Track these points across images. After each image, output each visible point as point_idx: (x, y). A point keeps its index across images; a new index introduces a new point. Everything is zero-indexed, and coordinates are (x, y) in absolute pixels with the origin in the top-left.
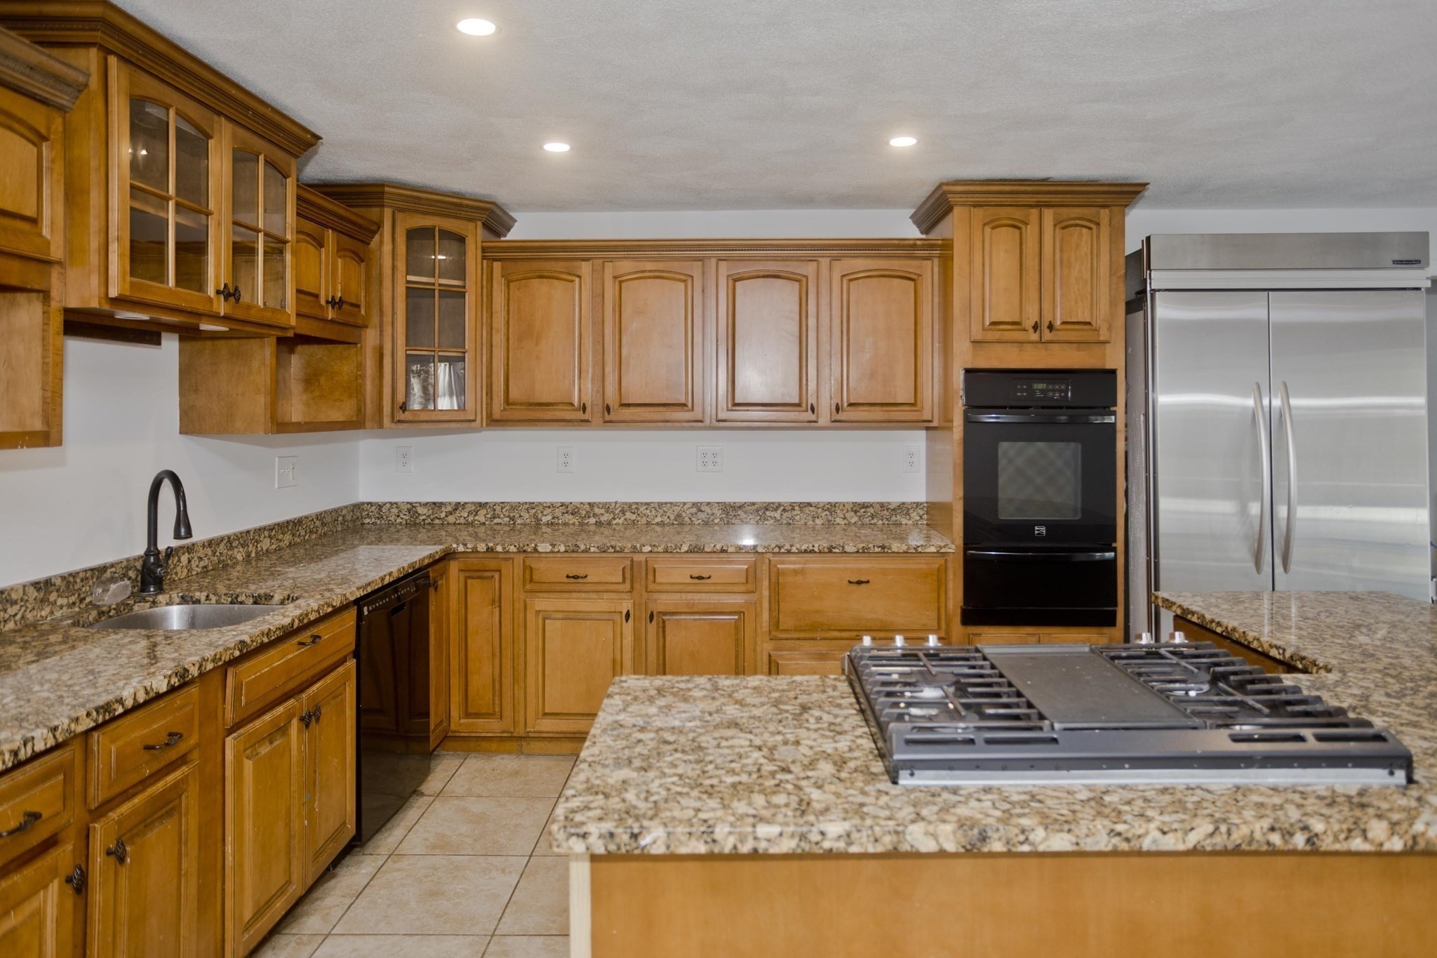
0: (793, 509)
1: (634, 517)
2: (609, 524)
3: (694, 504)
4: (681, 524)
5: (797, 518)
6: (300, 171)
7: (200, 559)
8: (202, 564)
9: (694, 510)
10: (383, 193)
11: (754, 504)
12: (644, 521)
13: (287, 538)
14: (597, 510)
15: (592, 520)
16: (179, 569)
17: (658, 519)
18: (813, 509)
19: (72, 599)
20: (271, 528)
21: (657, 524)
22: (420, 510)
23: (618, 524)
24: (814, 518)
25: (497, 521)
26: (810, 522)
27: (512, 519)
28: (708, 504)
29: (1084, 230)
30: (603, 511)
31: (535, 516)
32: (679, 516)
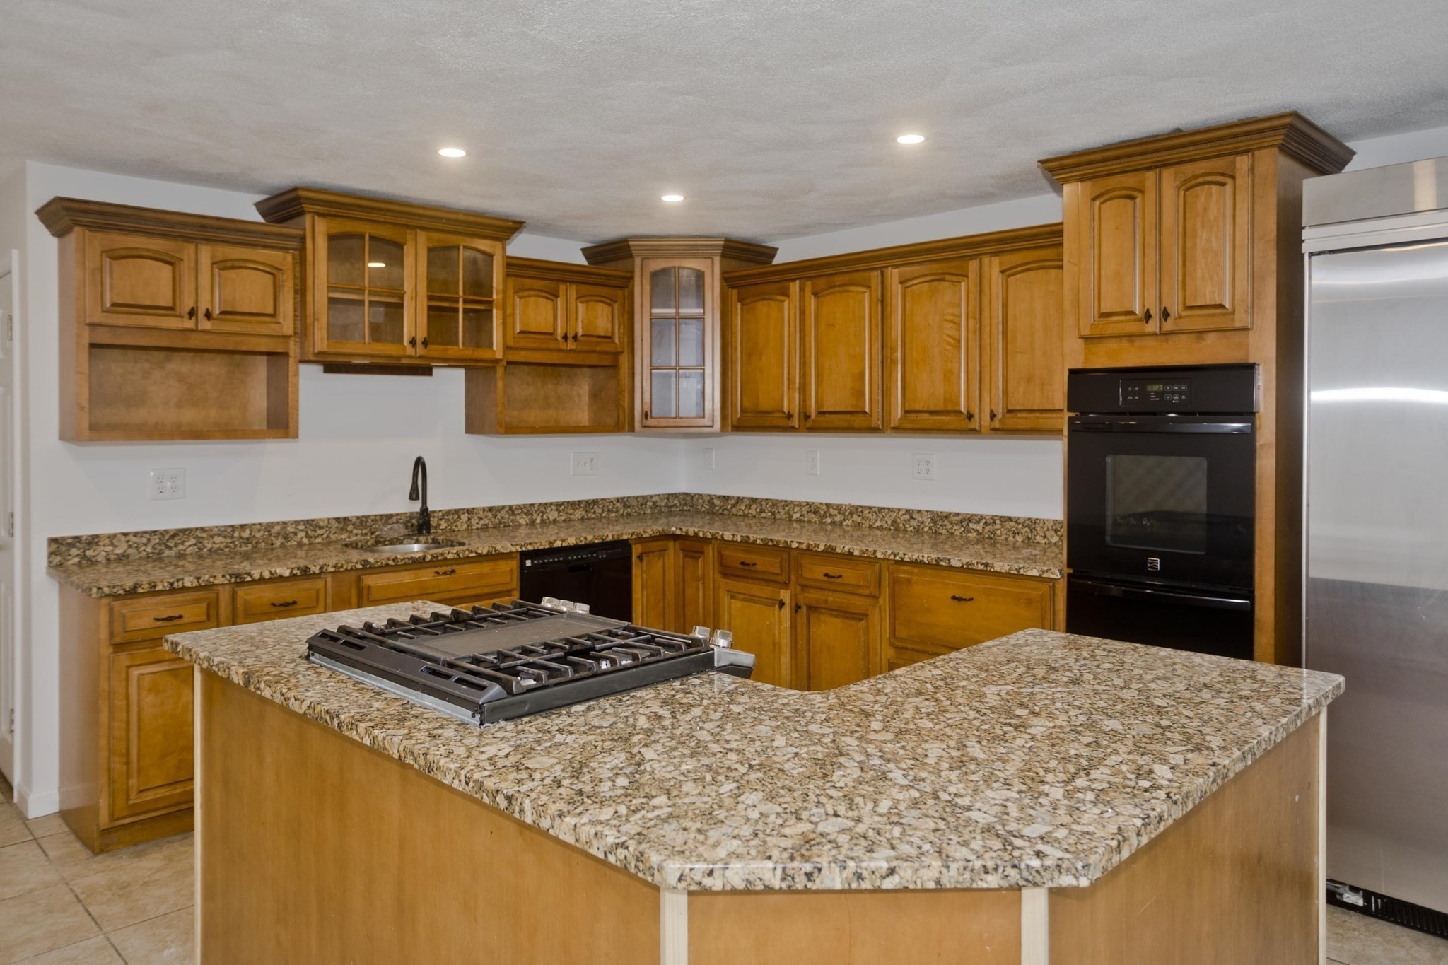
0: (994, 523)
1: (859, 520)
2: (841, 524)
3: (907, 511)
4: (897, 529)
5: (998, 532)
6: (504, 249)
7: (480, 519)
8: (482, 522)
9: (907, 517)
10: (628, 246)
11: (958, 514)
12: (867, 524)
13: (579, 514)
14: (832, 511)
15: (829, 520)
16: (459, 523)
17: (878, 524)
18: (1013, 524)
19: (365, 531)
20: (559, 505)
21: (877, 528)
22: (717, 502)
23: (847, 525)
24: (1014, 534)
25: (763, 515)
26: (1011, 538)
27: (773, 514)
28: (919, 512)
29: (1214, 188)
30: (836, 512)
31: (788, 513)
32: (895, 522)
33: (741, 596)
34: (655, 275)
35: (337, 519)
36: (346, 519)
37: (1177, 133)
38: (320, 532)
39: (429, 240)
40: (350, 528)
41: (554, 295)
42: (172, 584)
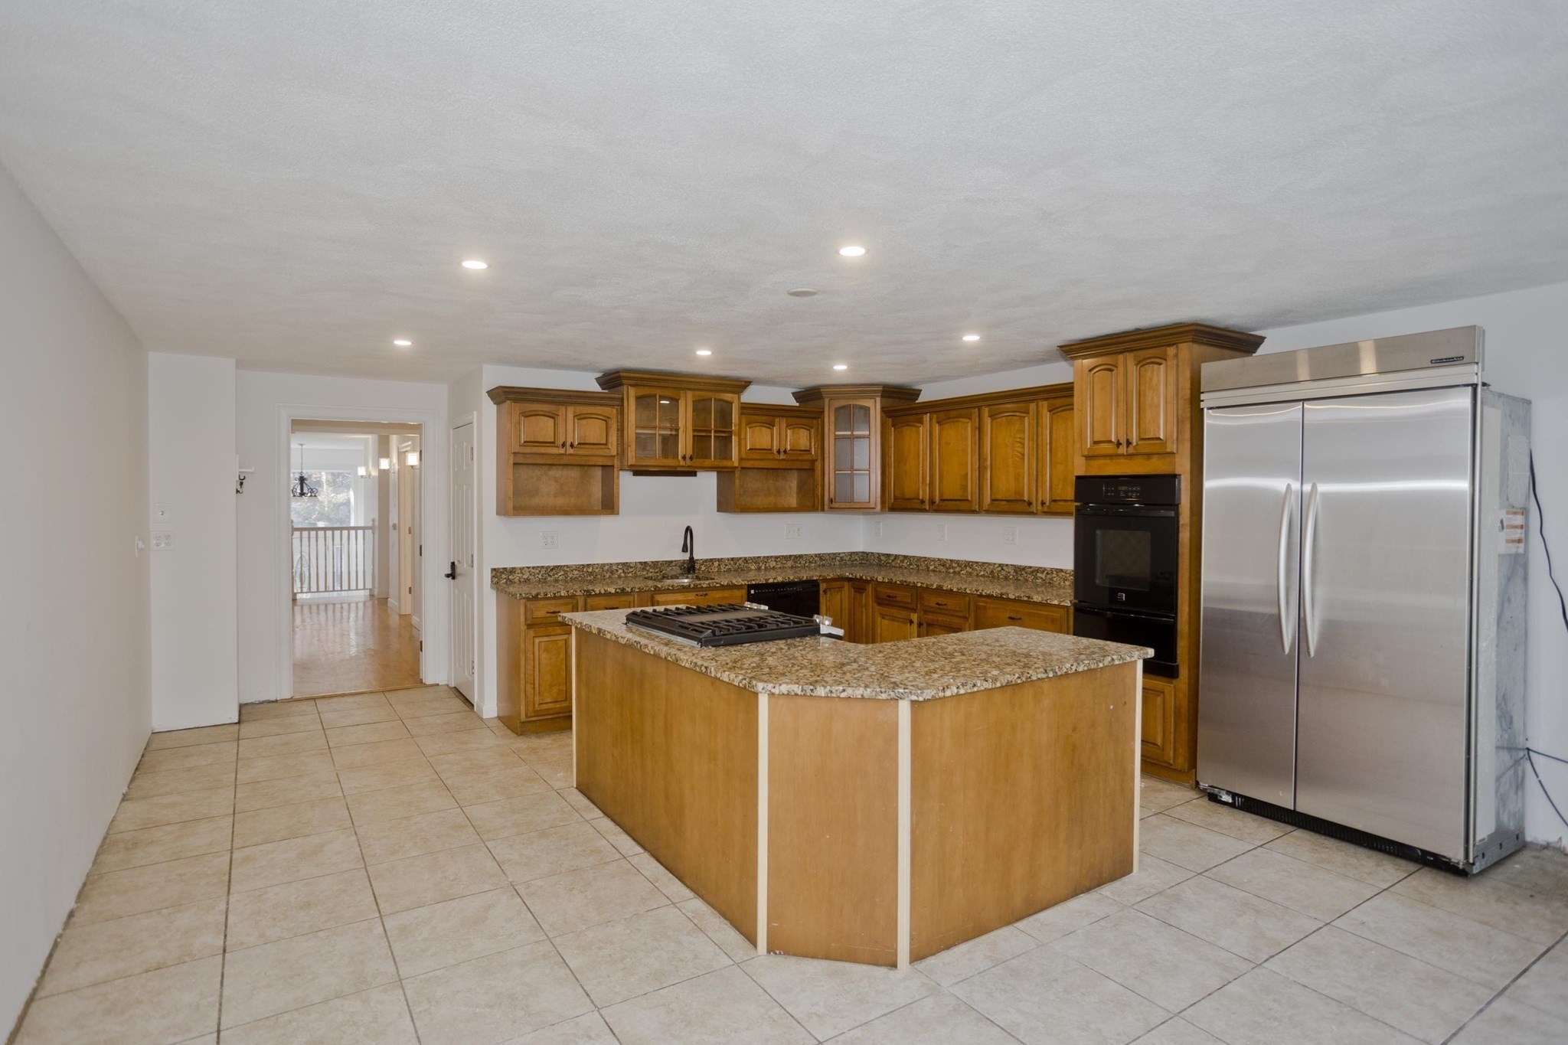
0: (1052, 573)
1: (970, 570)
2: (959, 573)
3: (1000, 565)
4: (993, 577)
5: (1055, 579)
6: (739, 398)
7: (726, 565)
8: (727, 567)
9: (1000, 569)
10: (820, 392)
11: (1030, 567)
12: (975, 573)
13: (790, 563)
14: (954, 565)
15: (952, 571)
16: (713, 567)
17: (982, 573)
18: (1063, 574)
19: (656, 570)
20: (777, 557)
21: (981, 576)
22: (882, 558)
23: (963, 574)
24: (1065, 580)
25: (911, 567)
26: (1062, 583)
27: (918, 566)
28: (1007, 565)
29: (1156, 366)
30: (956, 565)
31: (927, 565)
32: (992, 572)
33: (888, 617)
34: (837, 410)
35: (640, 563)
36: (645, 563)
37: (1138, 331)
38: (631, 570)
39: (694, 396)
40: (648, 568)
41: (771, 425)
42: (555, 594)
